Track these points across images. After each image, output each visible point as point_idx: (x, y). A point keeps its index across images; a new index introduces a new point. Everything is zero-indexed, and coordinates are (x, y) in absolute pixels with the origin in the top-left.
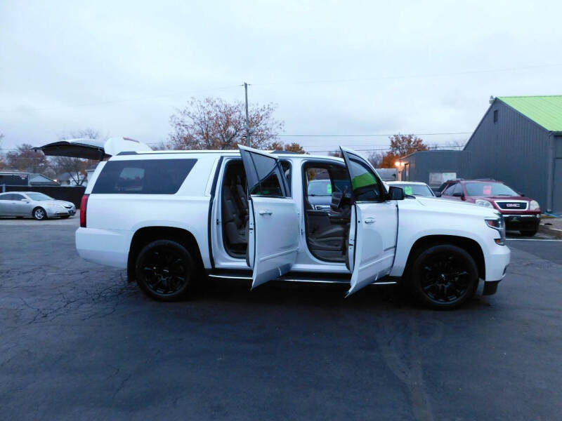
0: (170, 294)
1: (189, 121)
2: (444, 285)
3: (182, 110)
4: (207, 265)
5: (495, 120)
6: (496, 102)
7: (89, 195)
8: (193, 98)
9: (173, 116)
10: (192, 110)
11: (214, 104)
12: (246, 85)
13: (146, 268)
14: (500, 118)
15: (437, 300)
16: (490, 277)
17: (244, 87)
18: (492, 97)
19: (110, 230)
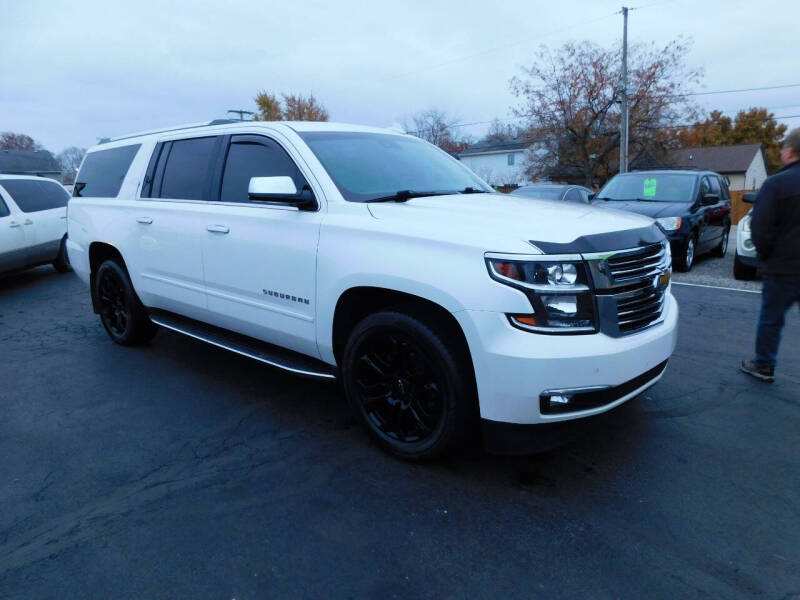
0: (121, 335)
1: (538, 84)
2: (402, 403)
3: (530, 69)
7: (69, 198)
8: (543, 46)
9: (514, 78)
10: (544, 66)
11: (578, 52)
12: (625, 11)
15: (385, 432)
16: (489, 410)
17: (622, 16)
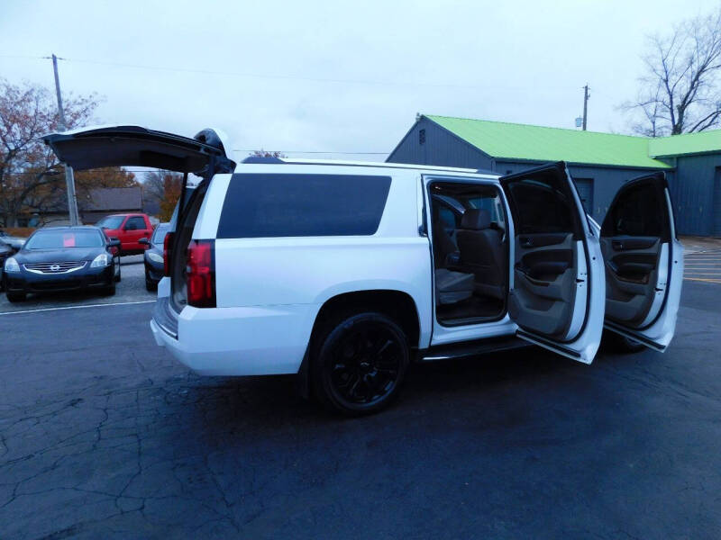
0: (377, 399)
4: (424, 344)
5: (422, 140)
6: (423, 120)
7: (214, 240)
12: (54, 58)
13: (337, 366)
14: (428, 138)
18: (418, 115)
19: (272, 306)
